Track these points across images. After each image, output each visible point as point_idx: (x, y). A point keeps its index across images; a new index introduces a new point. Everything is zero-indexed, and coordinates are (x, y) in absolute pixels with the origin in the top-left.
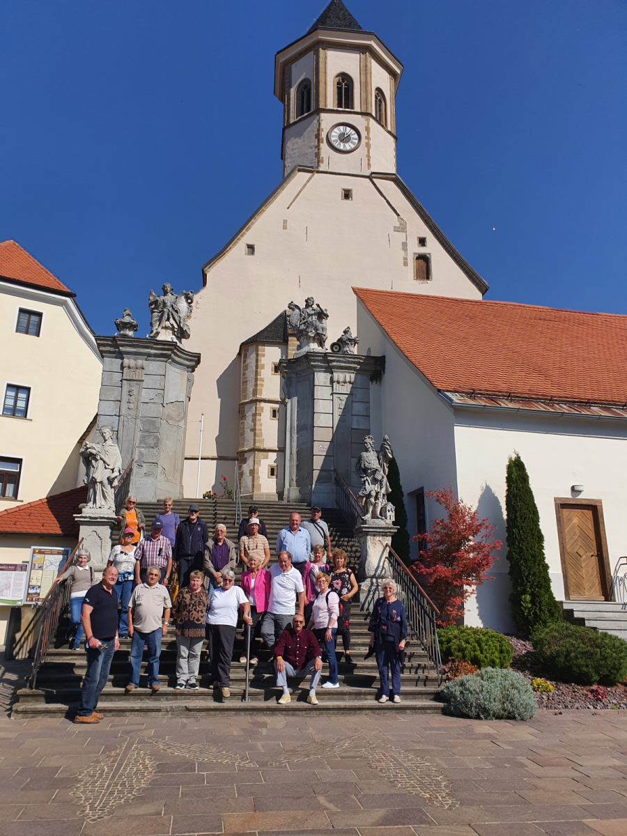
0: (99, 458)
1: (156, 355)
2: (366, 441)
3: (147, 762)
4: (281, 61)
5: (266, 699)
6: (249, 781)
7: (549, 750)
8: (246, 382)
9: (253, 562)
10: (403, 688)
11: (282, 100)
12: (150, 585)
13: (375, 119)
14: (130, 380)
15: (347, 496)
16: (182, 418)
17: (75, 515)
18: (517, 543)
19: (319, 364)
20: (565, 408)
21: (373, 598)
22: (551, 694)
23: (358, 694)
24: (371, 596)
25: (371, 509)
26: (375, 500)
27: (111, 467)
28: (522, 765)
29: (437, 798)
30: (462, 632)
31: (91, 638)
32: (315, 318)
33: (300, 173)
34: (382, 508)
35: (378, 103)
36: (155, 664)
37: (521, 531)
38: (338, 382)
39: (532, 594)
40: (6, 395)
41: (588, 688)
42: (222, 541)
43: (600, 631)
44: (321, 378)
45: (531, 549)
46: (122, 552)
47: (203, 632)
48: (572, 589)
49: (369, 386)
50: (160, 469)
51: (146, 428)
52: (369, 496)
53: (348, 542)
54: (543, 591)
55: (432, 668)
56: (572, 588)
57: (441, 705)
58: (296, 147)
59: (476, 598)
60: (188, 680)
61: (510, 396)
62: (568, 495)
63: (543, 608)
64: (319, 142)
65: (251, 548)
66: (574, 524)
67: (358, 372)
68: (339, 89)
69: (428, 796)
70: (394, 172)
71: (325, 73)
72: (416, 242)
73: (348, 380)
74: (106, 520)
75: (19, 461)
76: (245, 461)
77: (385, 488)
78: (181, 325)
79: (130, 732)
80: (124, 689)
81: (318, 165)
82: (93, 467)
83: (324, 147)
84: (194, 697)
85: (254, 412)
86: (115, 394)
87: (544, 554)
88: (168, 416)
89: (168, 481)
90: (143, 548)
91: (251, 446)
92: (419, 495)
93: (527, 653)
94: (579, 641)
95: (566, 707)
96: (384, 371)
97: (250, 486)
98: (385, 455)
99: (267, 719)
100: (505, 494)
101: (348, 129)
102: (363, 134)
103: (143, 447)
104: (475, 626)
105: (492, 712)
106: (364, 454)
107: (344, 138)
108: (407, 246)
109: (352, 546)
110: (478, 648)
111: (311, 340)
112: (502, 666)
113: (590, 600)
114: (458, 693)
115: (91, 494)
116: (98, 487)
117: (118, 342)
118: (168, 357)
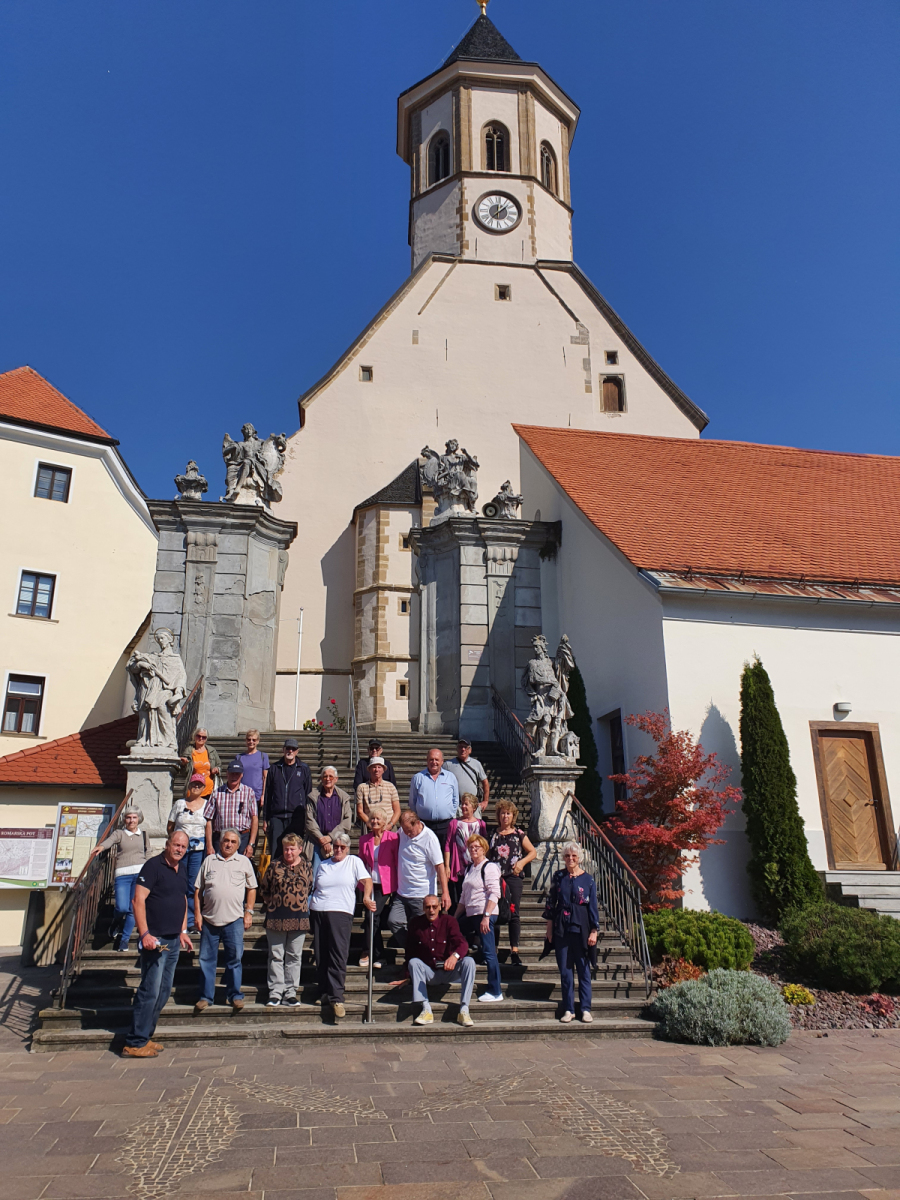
0: (153, 674)
1: (233, 526)
2: (535, 643)
3: (227, 1113)
4: (406, 106)
5: (400, 1019)
6: (374, 1140)
7: (810, 1089)
8: (363, 562)
9: (376, 820)
10: (595, 1001)
11: (409, 160)
12: (225, 856)
13: (541, 184)
14: (197, 562)
15: (511, 724)
16: (274, 615)
17: (119, 757)
18: (757, 788)
19: (467, 534)
20: (822, 592)
21: (550, 870)
22: (811, 1007)
23: (532, 1010)
24: (547, 868)
25: (545, 741)
26: (551, 728)
27: (171, 687)
28: (771, 1112)
29: (648, 1161)
30: (680, 918)
31: (145, 934)
32: (459, 469)
33: (436, 264)
34: (560, 740)
35: (545, 161)
36: (235, 970)
37: (763, 770)
38: (495, 560)
39: (781, 862)
40: (21, 587)
41: (865, 997)
42: (332, 791)
43: (881, 914)
44: (470, 554)
45: (778, 796)
46: (186, 810)
47: (305, 923)
48: (838, 853)
49: (539, 563)
50: (241, 689)
51: (221, 630)
52: (542, 722)
53: (513, 789)
54: (796, 857)
55: (637, 971)
56: (838, 851)
57: (652, 1024)
58: (429, 227)
59: (700, 868)
60: (284, 993)
61: (742, 576)
62: (828, 716)
63: (797, 881)
64: (461, 219)
65: (373, 801)
66: (839, 758)
67: (523, 545)
68: (490, 144)
69: (635, 1158)
70: (569, 258)
71: (469, 121)
72: (604, 357)
73: (508, 556)
74: (164, 763)
75: (40, 681)
76: (362, 675)
77: (565, 711)
78: (270, 482)
79: (202, 1070)
80: (192, 1007)
81: (462, 252)
82: (146, 687)
83: (469, 225)
84: (294, 1018)
85: (375, 604)
86: (176, 583)
87: (796, 803)
88: (252, 612)
89: (253, 705)
90: (216, 803)
91: (371, 654)
92: (614, 721)
93: (774, 948)
94: (851, 929)
95: (834, 1026)
96: (560, 543)
97: (371, 711)
98: (564, 664)
99: (400, 1048)
100: (739, 717)
101: (503, 199)
102: (525, 206)
103: (217, 658)
104: (698, 910)
105: (725, 1035)
106: (534, 663)
107: (498, 213)
108: (589, 364)
109: (518, 796)
110: (703, 941)
111: (455, 500)
112: (739, 967)
113: (864, 870)
114: (675, 1007)
115: (142, 725)
116: (153, 715)
117: (180, 509)
118: (251, 528)
